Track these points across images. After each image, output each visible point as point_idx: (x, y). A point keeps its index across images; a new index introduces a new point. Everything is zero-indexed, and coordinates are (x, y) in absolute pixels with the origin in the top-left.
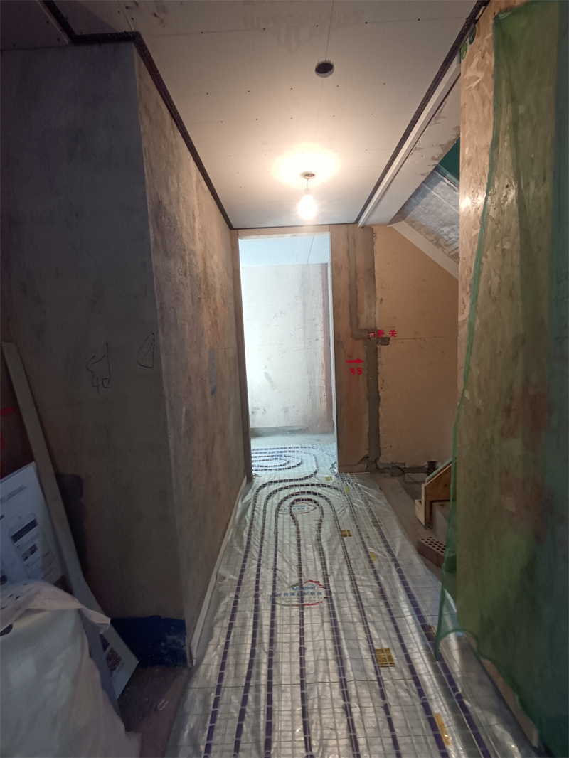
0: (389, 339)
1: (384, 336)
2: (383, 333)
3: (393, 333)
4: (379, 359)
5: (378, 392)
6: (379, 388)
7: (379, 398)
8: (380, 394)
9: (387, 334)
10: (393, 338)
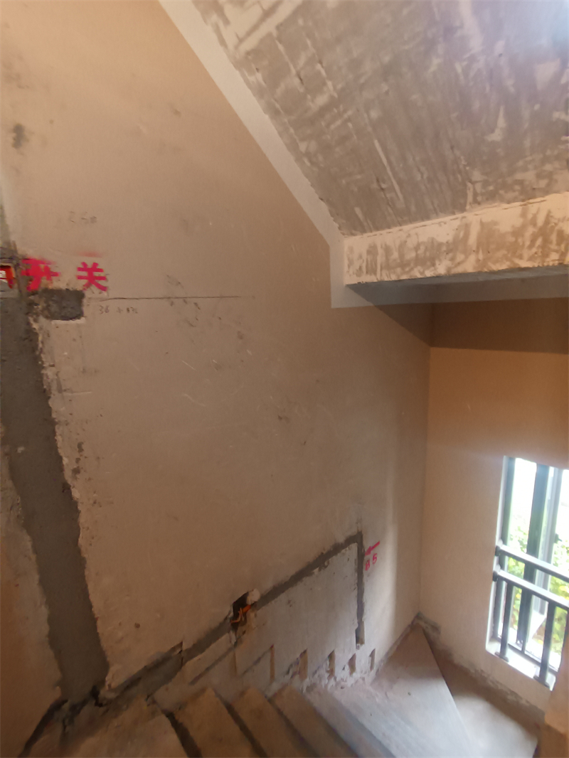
0: (79, 296)
1: (58, 284)
2: (50, 274)
3: (92, 274)
4: (49, 373)
5: (66, 489)
6: (68, 474)
7: (71, 507)
8: (76, 494)
9: (67, 278)
10: (92, 293)
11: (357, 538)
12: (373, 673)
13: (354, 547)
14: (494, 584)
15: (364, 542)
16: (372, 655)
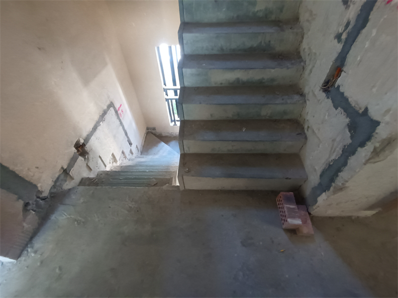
11: (111, 105)
12: (140, 153)
13: (112, 109)
14: (167, 102)
15: (115, 106)
16: (137, 147)
